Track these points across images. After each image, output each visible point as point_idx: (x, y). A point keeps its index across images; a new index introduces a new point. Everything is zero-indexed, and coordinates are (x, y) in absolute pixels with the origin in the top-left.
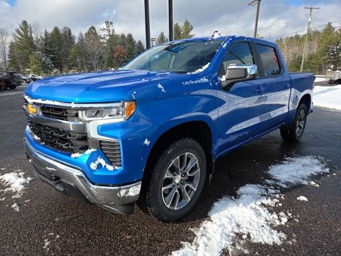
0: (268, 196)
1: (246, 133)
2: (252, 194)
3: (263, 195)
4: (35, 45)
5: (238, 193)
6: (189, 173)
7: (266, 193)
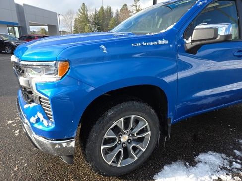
0: (230, 171)
1: (227, 96)
2: (211, 164)
3: (223, 168)
4: (89, 20)
5: (196, 160)
6: (137, 134)
7: (228, 167)
